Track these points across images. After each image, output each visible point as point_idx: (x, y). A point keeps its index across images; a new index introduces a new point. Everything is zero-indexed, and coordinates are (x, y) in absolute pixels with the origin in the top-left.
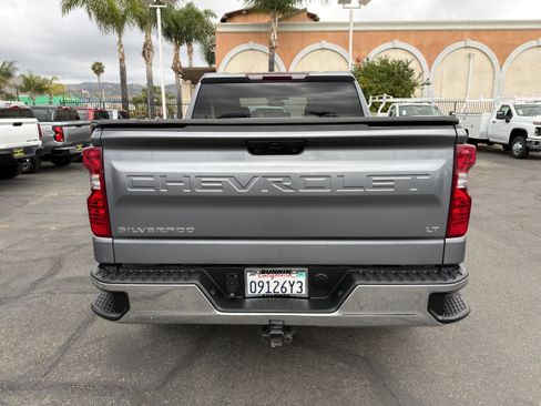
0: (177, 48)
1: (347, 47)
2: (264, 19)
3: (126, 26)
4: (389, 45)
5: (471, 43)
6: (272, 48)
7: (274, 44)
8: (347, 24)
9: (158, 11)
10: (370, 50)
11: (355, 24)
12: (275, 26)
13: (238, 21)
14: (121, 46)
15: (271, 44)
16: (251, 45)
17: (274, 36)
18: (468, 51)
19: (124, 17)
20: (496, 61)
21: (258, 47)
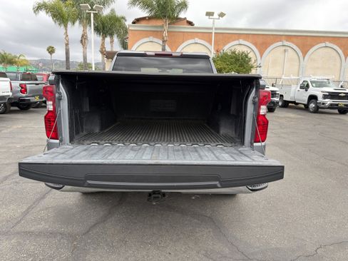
0: (104, 39)
1: (210, 43)
2: (159, 23)
4: (236, 42)
5: (286, 43)
6: (164, 41)
7: (165, 39)
8: (211, 29)
9: (92, 15)
10: (225, 45)
11: (216, 29)
12: (166, 28)
13: (143, 24)
14: (67, 36)
15: (163, 38)
16: (151, 39)
17: (165, 34)
18: (284, 48)
20: (300, 54)
21: (155, 40)
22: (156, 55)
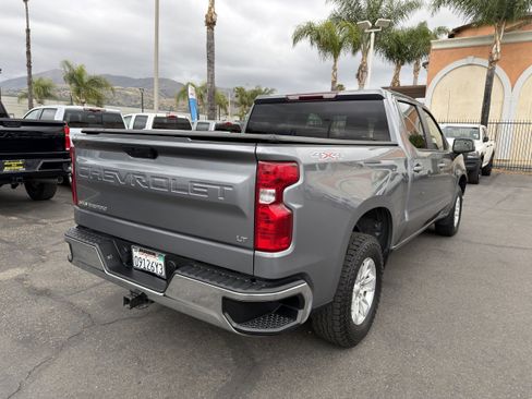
0: (398, 67)
2: (490, 31)
3: (342, 52)
6: (492, 62)
7: (495, 57)
9: (373, 35)
12: (499, 39)
13: (467, 35)
14: (335, 70)
15: (491, 57)
16: (470, 60)
17: (497, 48)
19: (341, 44)
21: (478, 61)
22: (301, 98)
